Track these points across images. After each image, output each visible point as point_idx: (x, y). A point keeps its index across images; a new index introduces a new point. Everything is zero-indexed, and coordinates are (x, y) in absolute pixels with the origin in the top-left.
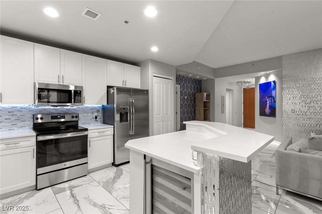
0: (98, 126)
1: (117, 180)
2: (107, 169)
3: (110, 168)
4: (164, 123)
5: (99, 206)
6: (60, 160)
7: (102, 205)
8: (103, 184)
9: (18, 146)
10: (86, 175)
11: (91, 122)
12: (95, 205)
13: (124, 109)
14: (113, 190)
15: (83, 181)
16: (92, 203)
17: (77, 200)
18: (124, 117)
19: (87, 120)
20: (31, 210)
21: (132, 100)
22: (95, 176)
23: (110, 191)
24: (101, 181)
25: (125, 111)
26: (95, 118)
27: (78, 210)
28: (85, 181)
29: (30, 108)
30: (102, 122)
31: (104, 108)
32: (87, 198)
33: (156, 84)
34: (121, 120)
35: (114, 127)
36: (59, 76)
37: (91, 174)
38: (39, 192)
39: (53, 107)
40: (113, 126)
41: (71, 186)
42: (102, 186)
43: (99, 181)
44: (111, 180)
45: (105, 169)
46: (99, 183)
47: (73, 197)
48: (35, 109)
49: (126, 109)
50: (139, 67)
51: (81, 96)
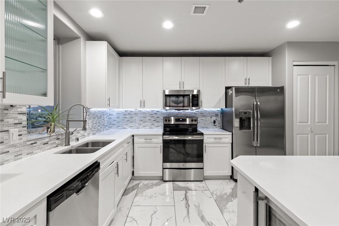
0: (216, 131)
1: (232, 199)
2: (224, 181)
3: (228, 181)
4: (316, 136)
5: (206, 222)
6: (185, 158)
7: (210, 223)
8: (216, 197)
9: (152, 142)
10: (202, 181)
11: (209, 126)
12: (203, 218)
13: (246, 113)
14: (225, 210)
15: (198, 187)
16: (200, 215)
17: (188, 204)
18: (245, 123)
19: (205, 124)
20: (156, 197)
21: (257, 102)
22: (210, 184)
23: (222, 210)
24: (215, 192)
25: (247, 116)
26: (213, 122)
27: (187, 215)
28: (199, 187)
29: (162, 112)
30: (221, 127)
31: (223, 113)
32: (198, 207)
33: (299, 77)
34: (242, 127)
35: (232, 135)
36: (181, 82)
37: (207, 182)
38: (164, 183)
39: (177, 111)
40: (231, 133)
41: (187, 187)
42: (215, 199)
43: (213, 193)
44: (226, 196)
45: (222, 181)
46: (212, 194)
47: (186, 199)
48: (165, 112)
49: (247, 113)
50: (270, 58)
51: (198, 100)
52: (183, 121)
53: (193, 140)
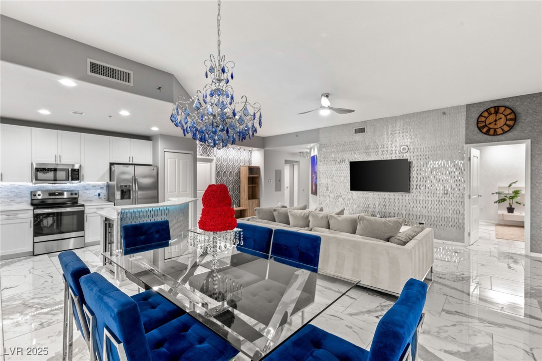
0: (100, 202)
9: (17, 218)
10: (83, 248)
13: (126, 186)
18: (125, 194)
21: (135, 178)
26: (97, 195)
29: (28, 186)
30: (107, 200)
31: (108, 186)
33: (169, 160)
34: (123, 197)
36: (57, 156)
37: (88, 248)
39: (51, 184)
40: (113, 203)
48: (33, 187)
50: (151, 142)
51: (78, 174)
52: (60, 195)
53: (73, 211)
